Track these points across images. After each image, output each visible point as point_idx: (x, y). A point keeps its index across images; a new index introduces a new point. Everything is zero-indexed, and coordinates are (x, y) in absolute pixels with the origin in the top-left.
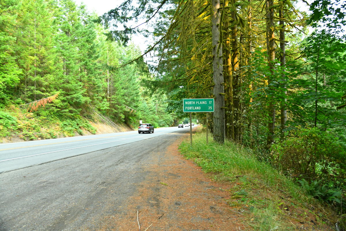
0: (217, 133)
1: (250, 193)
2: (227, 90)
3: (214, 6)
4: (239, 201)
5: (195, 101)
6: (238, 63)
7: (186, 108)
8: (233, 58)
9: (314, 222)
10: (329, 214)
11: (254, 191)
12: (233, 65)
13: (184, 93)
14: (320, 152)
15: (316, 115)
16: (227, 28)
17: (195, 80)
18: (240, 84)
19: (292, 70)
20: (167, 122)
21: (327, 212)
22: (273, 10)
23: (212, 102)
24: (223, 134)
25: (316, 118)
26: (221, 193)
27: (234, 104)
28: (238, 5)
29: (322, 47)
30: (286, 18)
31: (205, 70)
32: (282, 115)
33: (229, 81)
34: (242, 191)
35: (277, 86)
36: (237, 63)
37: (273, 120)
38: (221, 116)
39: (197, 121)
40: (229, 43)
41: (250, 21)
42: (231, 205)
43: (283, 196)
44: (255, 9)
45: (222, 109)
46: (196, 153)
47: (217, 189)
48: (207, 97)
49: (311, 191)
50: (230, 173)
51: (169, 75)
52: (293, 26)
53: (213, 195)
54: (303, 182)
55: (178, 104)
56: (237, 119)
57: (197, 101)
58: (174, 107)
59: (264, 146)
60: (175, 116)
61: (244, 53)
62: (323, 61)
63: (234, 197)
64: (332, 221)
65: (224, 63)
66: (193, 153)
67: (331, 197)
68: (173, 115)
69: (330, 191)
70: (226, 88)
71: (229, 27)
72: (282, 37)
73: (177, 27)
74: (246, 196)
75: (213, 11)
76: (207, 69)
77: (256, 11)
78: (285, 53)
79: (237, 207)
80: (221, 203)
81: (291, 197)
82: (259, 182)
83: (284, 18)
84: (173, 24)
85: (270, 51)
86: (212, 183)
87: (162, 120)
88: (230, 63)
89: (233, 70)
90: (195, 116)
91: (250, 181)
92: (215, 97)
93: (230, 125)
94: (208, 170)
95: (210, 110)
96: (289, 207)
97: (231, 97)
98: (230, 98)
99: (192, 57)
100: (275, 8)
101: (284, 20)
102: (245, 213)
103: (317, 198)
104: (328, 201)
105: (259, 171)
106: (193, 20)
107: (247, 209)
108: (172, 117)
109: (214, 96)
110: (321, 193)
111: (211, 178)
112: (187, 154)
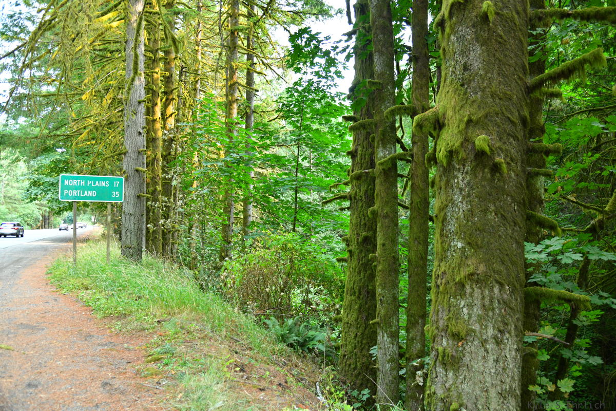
0: (128, 241)
1: (182, 349)
2: (151, 164)
3: (133, 6)
4: (159, 365)
5: (86, 180)
6: (173, 116)
7: (66, 192)
8: (166, 106)
9: (284, 386)
10: (309, 369)
11: (188, 344)
12: (164, 118)
13: (66, 162)
14: (298, 272)
15: (296, 212)
16: (157, 51)
17: (88, 140)
18: (176, 153)
19: (262, 138)
20: (26, 219)
21: (305, 367)
22: (238, 34)
23: (121, 184)
24: (139, 244)
25: (295, 217)
26: (127, 354)
27: (163, 189)
28: (179, 13)
29: (308, 106)
30: (258, 51)
31: (111, 123)
32: (245, 211)
33: (155, 147)
34: (166, 347)
35: (238, 162)
36: (171, 115)
37: (229, 219)
38: (137, 210)
39: (93, 218)
40: (158, 79)
41: (198, 46)
42: (143, 374)
43: (237, 349)
44: (209, 26)
45: (139, 197)
46: (83, 281)
47: (118, 348)
48: (112, 173)
49: (282, 336)
50: (147, 315)
51: (32, 125)
52: (268, 66)
53: (111, 360)
54: (272, 321)
55: (52, 184)
56: (168, 215)
57: (90, 179)
58: (43, 190)
59: (213, 265)
60: (45, 208)
61: (186, 99)
62: (308, 128)
63: (150, 358)
64: (312, 379)
65: (148, 113)
66: (77, 281)
67: (311, 343)
68: (41, 205)
69: (311, 333)
70: (150, 159)
71: (161, 49)
72: (250, 81)
73: (53, 29)
74: (173, 354)
75: (129, 14)
76: (114, 120)
77: (211, 30)
78: (253, 108)
79: (154, 377)
80: (125, 373)
81: (251, 349)
82: (197, 327)
83: (255, 51)
84: (45, 22)
85: (230, 101)
86: (110, 336)
87: (14, 216)
88: (158, 115)
89: (164, 128)
90: (89, 209)
91: (182, 328)
92: (126, 175)
93: (154, 227)
94: (105, 313)
95: (115, 199)
96: (246, 365)
97: (158, 176)
98: (155, 178)
99: (84, 94)
100: (241, 30)
101: (254, 53)
102: (169, 386)
103: (291, 345)
104: (308, 348)
105: (200, 308)
106: (88, 23)
107: (173, 378)
108: (39, 209)
109: (124, 172)
110: (297, 338)
111: (109, 328)
112: (65, 283)
